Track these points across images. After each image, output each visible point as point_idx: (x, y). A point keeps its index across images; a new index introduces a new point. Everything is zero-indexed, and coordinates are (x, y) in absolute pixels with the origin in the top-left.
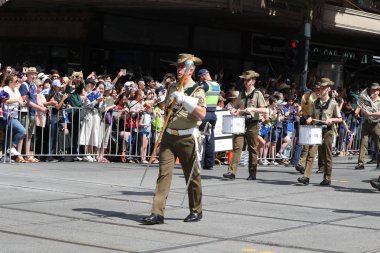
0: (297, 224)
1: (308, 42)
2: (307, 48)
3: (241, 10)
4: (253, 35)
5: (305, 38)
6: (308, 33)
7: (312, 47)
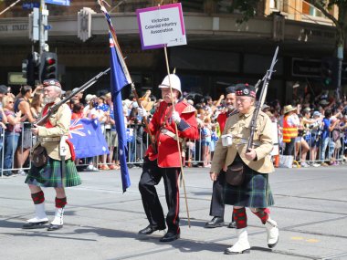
0: (337, 216)
1: (341, 63)
2: (340, 67)
3: (283, 38)
4: (293, 59)
5: (338, 60)
6: (341, 55)
7: (344, 67)
